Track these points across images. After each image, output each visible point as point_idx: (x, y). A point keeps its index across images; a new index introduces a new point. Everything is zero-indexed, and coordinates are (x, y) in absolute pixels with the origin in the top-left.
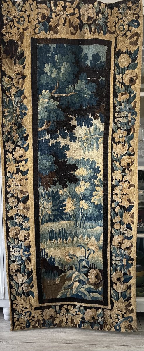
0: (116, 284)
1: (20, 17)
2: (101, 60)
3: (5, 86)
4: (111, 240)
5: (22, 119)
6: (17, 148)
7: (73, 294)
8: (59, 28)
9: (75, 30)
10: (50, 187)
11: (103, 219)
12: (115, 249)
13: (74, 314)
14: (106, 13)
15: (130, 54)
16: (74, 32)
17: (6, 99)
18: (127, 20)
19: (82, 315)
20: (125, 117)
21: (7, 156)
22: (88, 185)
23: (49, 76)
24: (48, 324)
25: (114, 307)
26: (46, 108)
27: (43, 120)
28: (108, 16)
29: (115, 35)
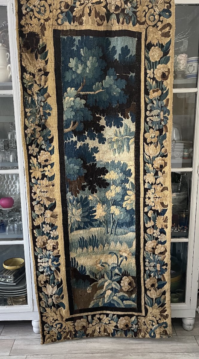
0: (150, 290)
1: (41, 6)
2: (130, 54)
3: (26, 84)
4: (144, 245)
5: (46, 119)
6: (41, 151)
7: (105, 303)
8: (84, 18)
9: (101, 21)
10: (79, 193)
11: (136, 225)
12: (149, 255)
13: (107, 323)
14: (135, 2)
15: (161, 46)
16: (101, 22)
17: (28, 98)
18: (158, 10)
19: (115, 324)
20: (157, 115)
21: (31, 161)
22: (119, 189)
23: (75, 72)
24: (81, 335)
25: (149, 314)
26: (72, 107)
27: (69, 121)
28: (137, 5)
29: (145, 26)
